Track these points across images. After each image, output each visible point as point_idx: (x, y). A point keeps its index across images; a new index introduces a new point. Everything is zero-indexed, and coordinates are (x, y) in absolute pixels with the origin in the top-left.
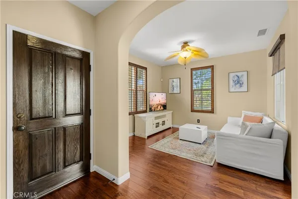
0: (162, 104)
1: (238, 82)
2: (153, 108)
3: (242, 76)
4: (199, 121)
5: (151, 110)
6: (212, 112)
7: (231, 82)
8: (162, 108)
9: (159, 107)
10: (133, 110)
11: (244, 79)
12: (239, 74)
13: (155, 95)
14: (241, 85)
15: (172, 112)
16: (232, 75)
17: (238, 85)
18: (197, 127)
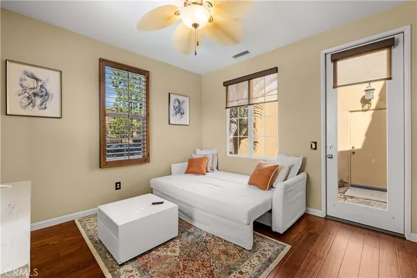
1: (179, 111)
3: (183, 102)
6: (147, 159)
7: (172, 108)
11: (185, 107)
14: (182, 115)
16: (173, 97)
17: (179, 115)
18: (154, 204)
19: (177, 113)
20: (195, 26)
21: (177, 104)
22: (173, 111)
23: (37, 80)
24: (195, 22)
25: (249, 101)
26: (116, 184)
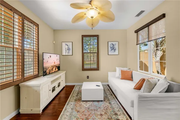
0: (57, 66)
1: (113, 49)
2: (48, 71)
3: (115, 44)
4: (88, 77)
5: (45, 74)
6: (97, 69)
7: (109, 48)
8: (57, 70)
9: (54, 69)
10: (15, 78)
11: (116, 47)
12: (114, 43)
13: (50, 57)
14: (115, 50)
15: (65, 72)
16: (110, 43)
17: (113, 51)
18: (97, 86)
19: (112, 50)
20: (92, 17)
21: (112, 46)
22: (110, 49)
23: (67, 45)
24: (91, 16)
25: (148, 39)
26: (87, 76)
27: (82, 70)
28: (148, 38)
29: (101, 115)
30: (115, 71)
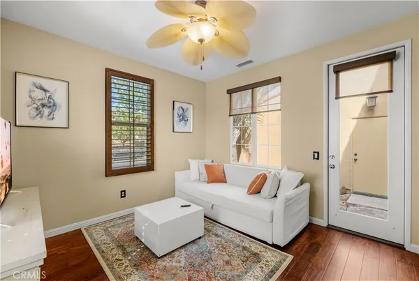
1: (183, 118)
3: (187, 109)
4: (123, 194)
6: (150, 167)
7: (176, 116)
12: (185, 106)
16: (177, 105)
17: (183, 123)
19: (180, 121)
20: (201, 41)
21: (181, 112)
22: (176, 119)
23: (45, 90)
24: (200, 38)
25: (252, 110)
26: (122, 192)
27: (106, 176)
28: (252, 107)
29: (227, 263)
30: (188, 168)
